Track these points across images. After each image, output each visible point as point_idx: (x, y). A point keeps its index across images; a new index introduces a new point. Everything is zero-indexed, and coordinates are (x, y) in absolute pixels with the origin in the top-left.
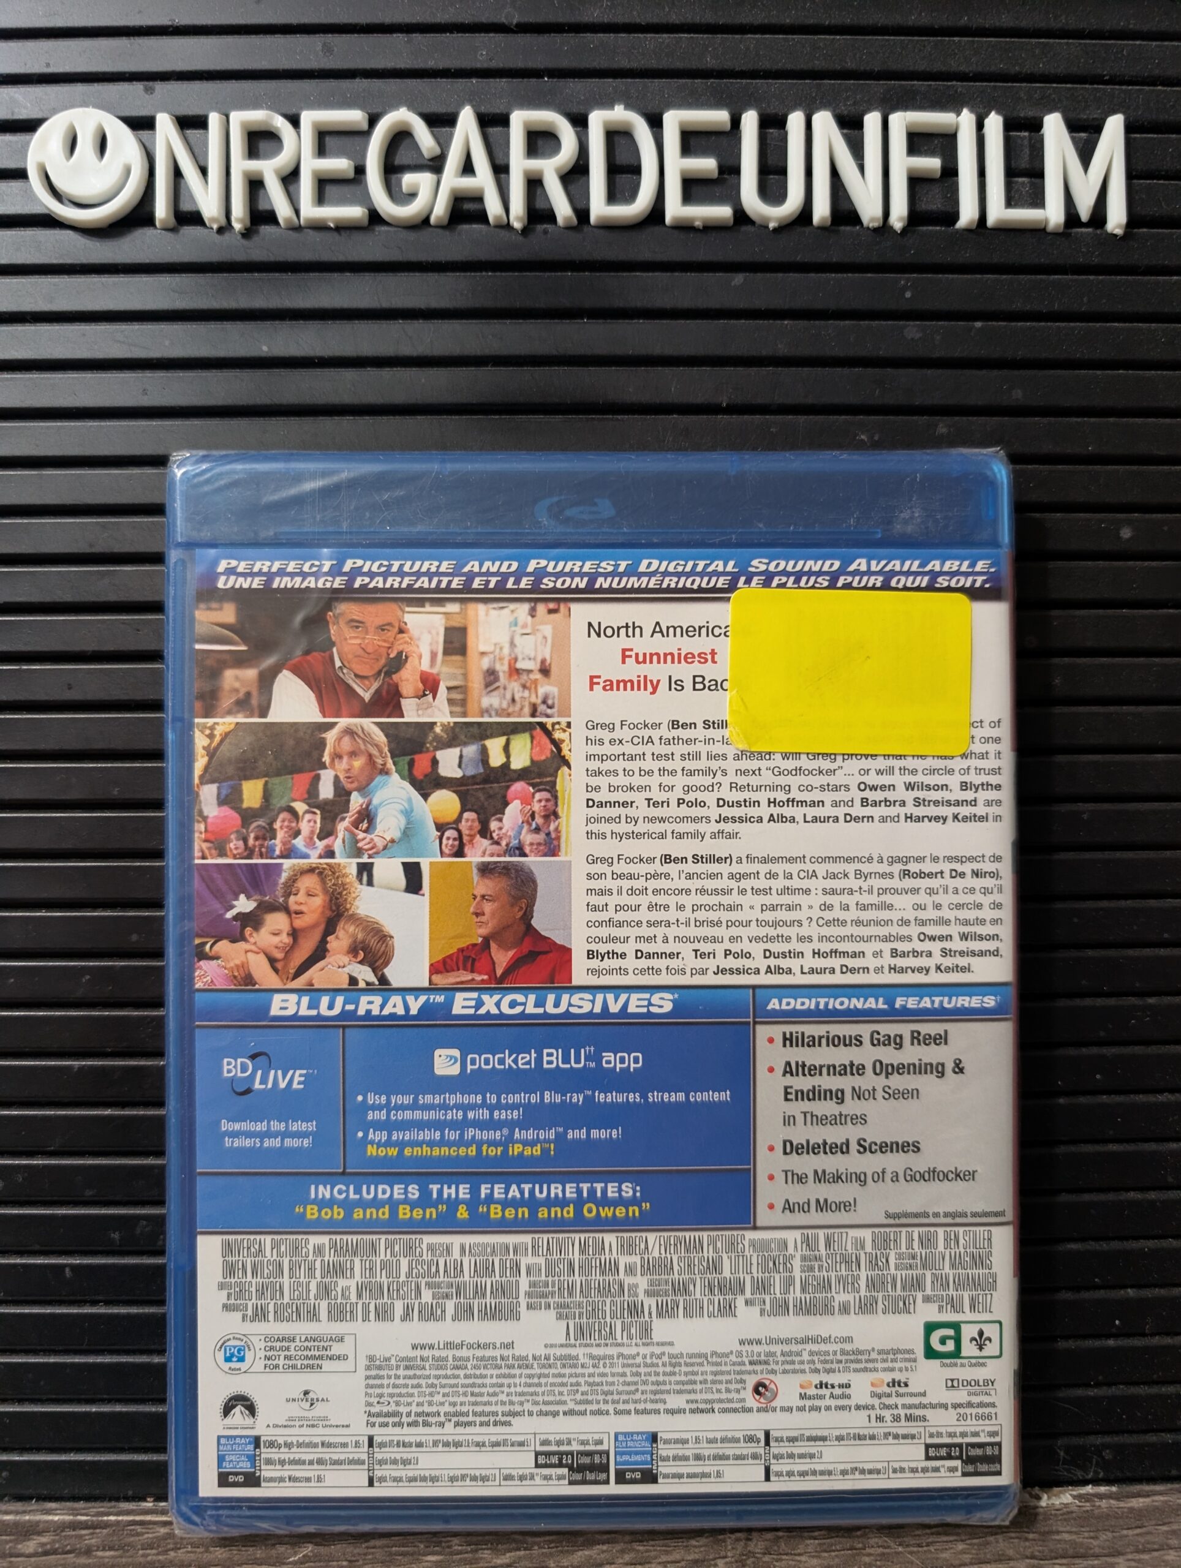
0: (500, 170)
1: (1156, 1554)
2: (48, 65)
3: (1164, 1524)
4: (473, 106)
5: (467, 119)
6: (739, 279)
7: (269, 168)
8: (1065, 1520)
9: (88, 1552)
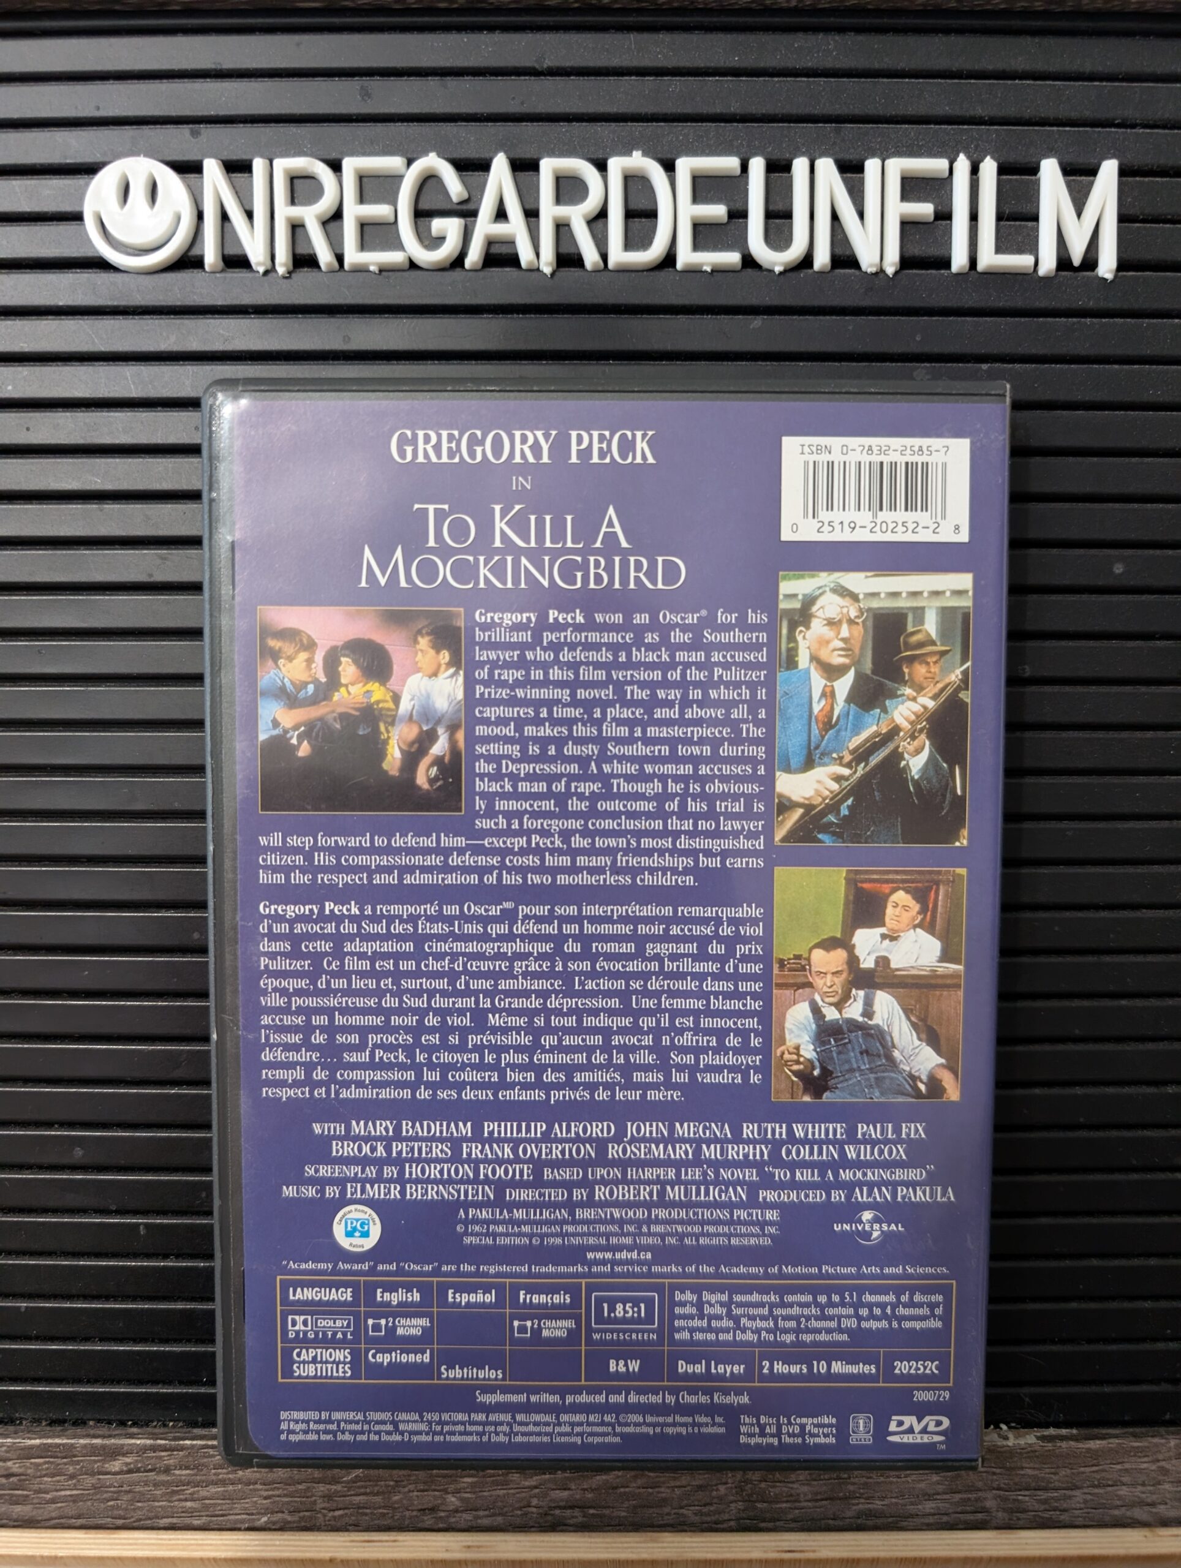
0: (531, 214)
1: (1110, 1489)
2: (98, 108)
3: (1118, 1463)
4: (506, 152)
5: (500, 165)
6: (757, 322)
7: (311, 215)
8: (1029, 1457)
9: (167, 1470)
